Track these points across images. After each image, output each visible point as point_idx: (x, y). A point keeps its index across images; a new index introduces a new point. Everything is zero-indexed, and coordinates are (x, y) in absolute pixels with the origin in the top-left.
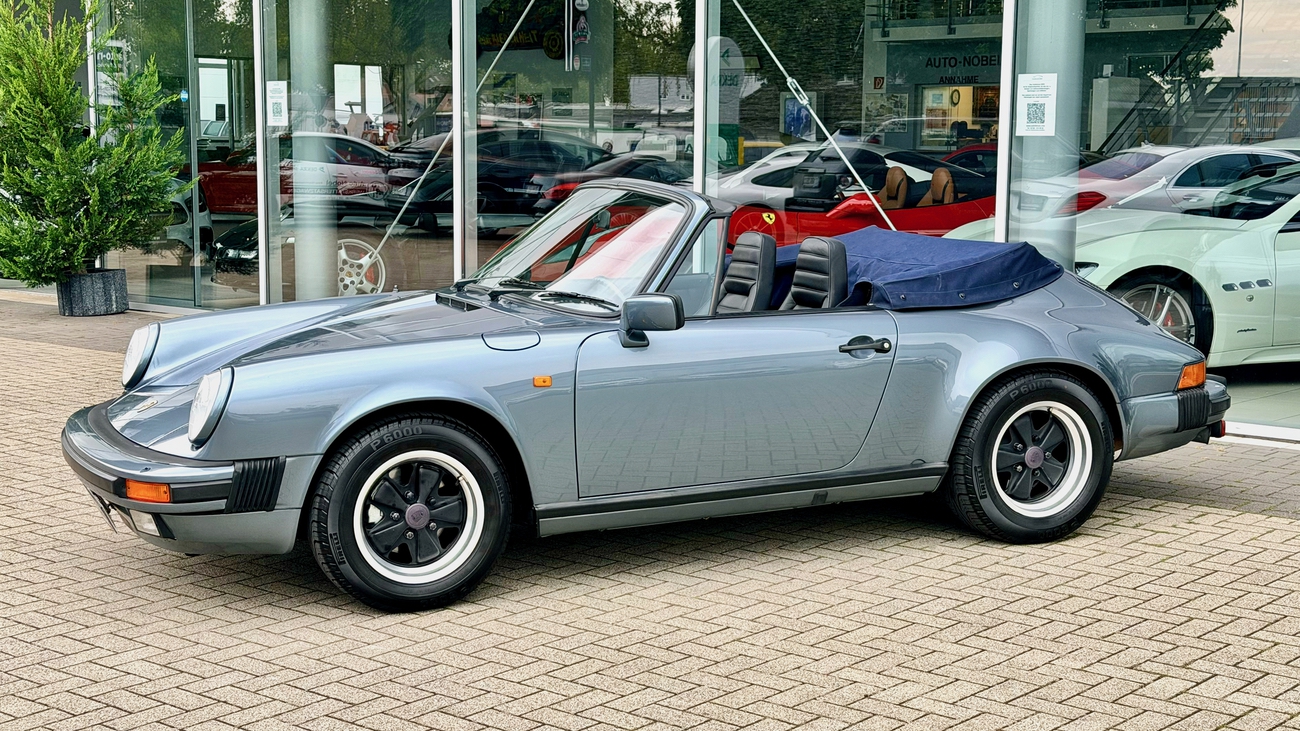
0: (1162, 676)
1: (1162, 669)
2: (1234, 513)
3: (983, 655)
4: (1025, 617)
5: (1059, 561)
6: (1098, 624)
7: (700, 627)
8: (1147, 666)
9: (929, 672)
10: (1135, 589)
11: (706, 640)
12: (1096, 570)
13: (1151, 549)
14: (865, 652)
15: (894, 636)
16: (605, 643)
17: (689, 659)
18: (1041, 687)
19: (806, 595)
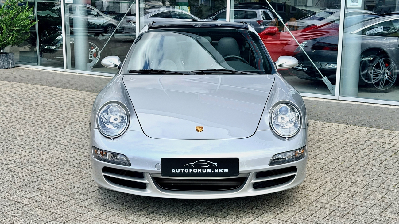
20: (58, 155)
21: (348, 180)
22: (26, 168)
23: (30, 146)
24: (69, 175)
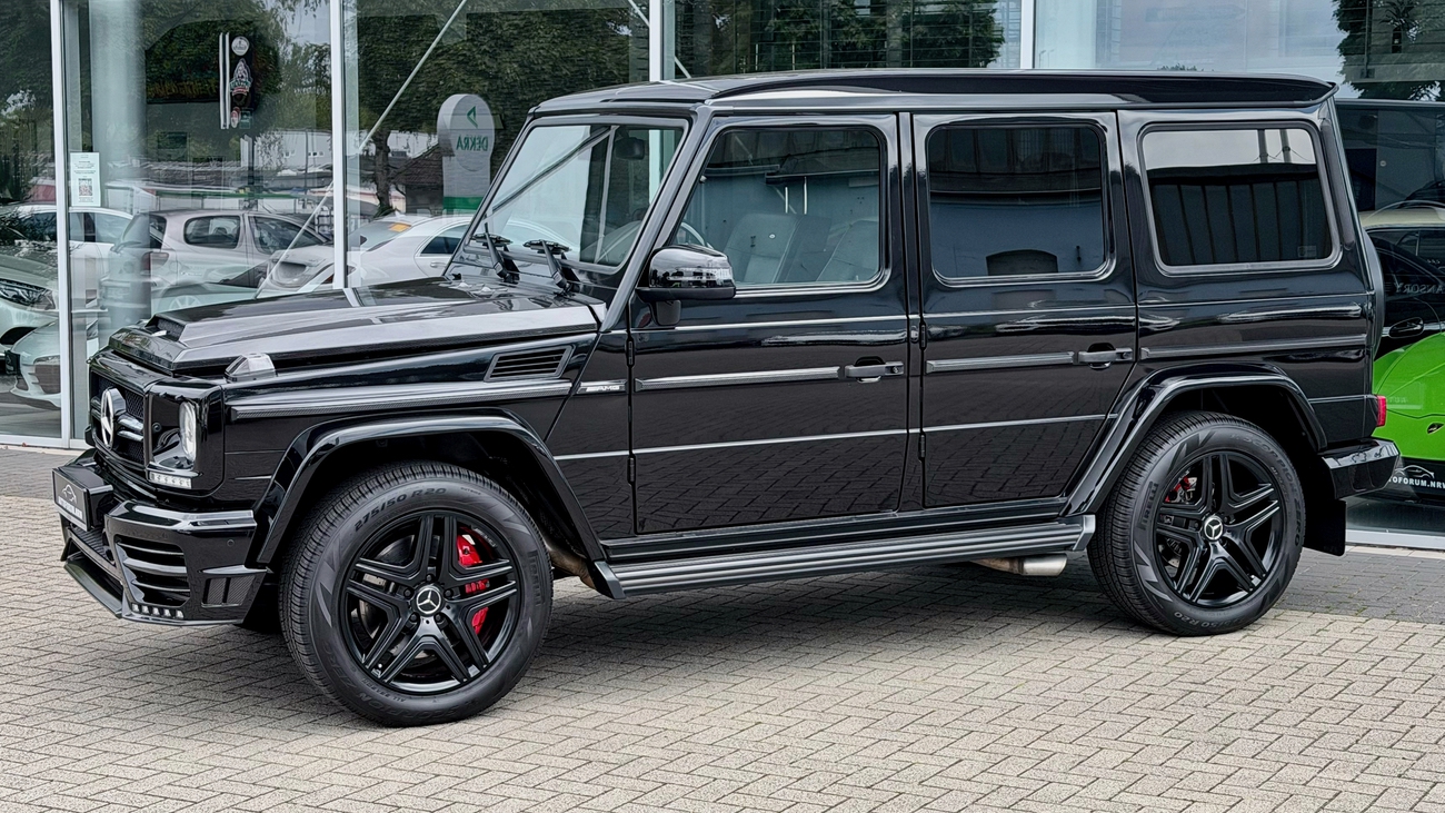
0: (1436, 783)
1: (1427, 776)
2: (1360, 619)
3: (1246, 773)
4: (1250, 733)
5: (1231, 674)
6: (1327, 736)
7: (930, 760)
8: (1410, 773)
9: (1208, 792)
10: (1331, 699)
11: (952, 772)
12: (1277, 682)
13: (1310, 659)
14: (1127, 779)
15: (1136, 758)
16: (848, 780)
17: (953, 793)
18: (1331, 800)
19: (1008, 722)
20: (132, 690)
21: (1033, 724)
22: (42, 726)
23: (30, 669)
24: (187, 738)
